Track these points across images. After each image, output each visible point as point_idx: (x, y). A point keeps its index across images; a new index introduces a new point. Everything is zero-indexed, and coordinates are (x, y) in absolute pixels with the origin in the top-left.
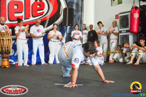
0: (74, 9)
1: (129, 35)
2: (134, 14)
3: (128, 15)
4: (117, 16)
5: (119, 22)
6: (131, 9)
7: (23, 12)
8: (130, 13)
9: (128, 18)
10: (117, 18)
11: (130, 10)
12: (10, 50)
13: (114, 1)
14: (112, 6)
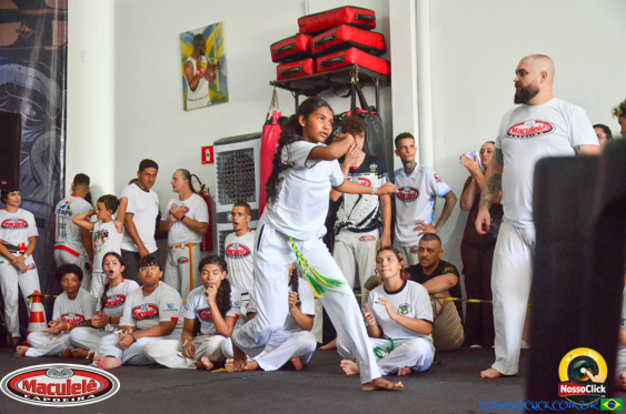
0: (24, 117)
3: (251, 149)
4: (208, 152)
5: (216, 175)
6: (264, 128)
8: (258, 141)
9: (252, 160)
10: (208, 159)
11: (261, 130)
13: (193, 89)
14: (185, 109)
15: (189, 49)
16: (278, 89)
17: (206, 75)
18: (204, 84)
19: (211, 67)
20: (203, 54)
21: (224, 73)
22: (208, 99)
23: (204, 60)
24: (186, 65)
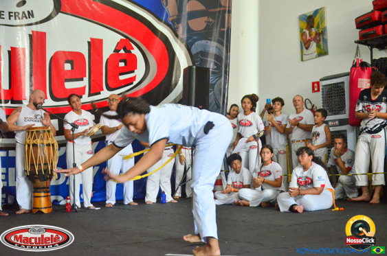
0: (211, 70)
1: (346, 131)
2: (359, 79)
3: (343, 83)
4: (316, 85)
5: (322, 99)
6: (351, 69)
7: (86, 79)
8: (348, 77)
9: (343, 89)
10: (316, 89)
11: (349, 71)
12: (52, 171)
13: (307, 48)
14: (302, 60)
15: (305, 25)
16: (359, 45)
17: (315, 39)
18: (313, 45)
19: (318, 34)
20: (313, 27)
21: (325, 37)
22: (316, 54)
23: (314, 30)
24: (303, 34)
